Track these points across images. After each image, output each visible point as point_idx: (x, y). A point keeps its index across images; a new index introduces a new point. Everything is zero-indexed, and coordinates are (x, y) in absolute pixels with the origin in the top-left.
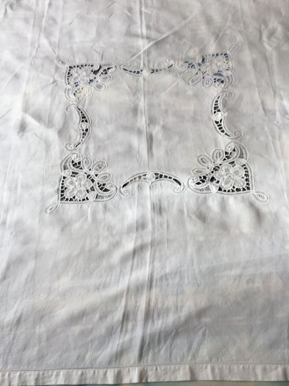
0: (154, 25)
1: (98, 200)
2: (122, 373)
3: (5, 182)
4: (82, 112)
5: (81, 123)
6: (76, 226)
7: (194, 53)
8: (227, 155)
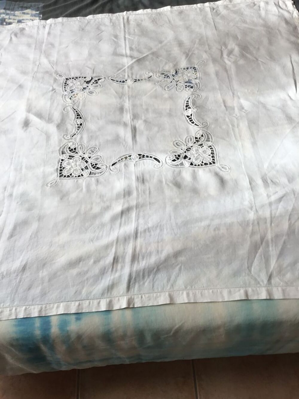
0: (136, 48)
1: (91, 176)
2: (113, 302)
3: (11, 165)
4: (76, 112)
5: (76, 119)
6: (73, 195)
7: (169, 68)
8: (197, 140)
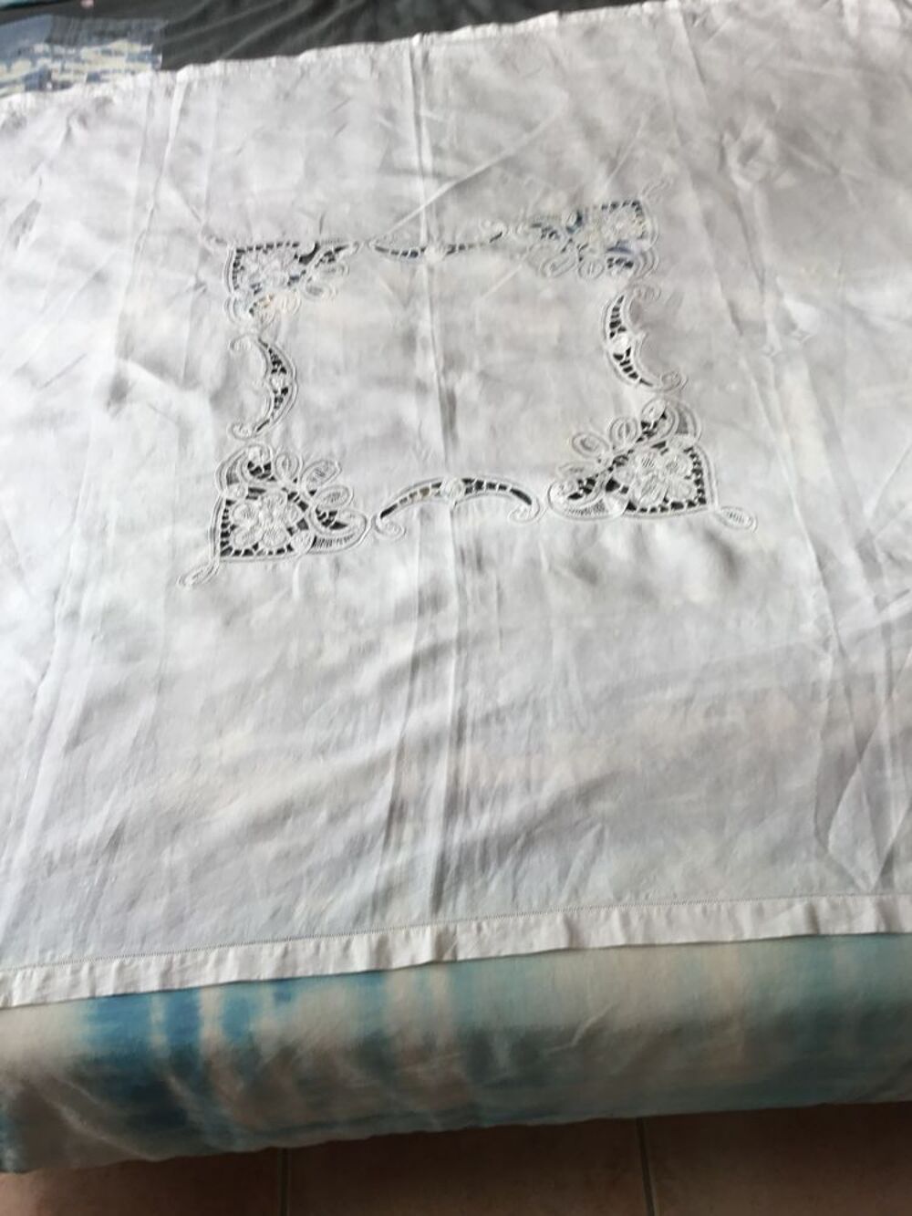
0: (452, 146)
1: (317, 549)
2: (390, 945)
3: (73, 520)
4: (270, 351)
5: (269, 376)
6: (263, 612)
7: (555, 205)
8: (646, 429)
